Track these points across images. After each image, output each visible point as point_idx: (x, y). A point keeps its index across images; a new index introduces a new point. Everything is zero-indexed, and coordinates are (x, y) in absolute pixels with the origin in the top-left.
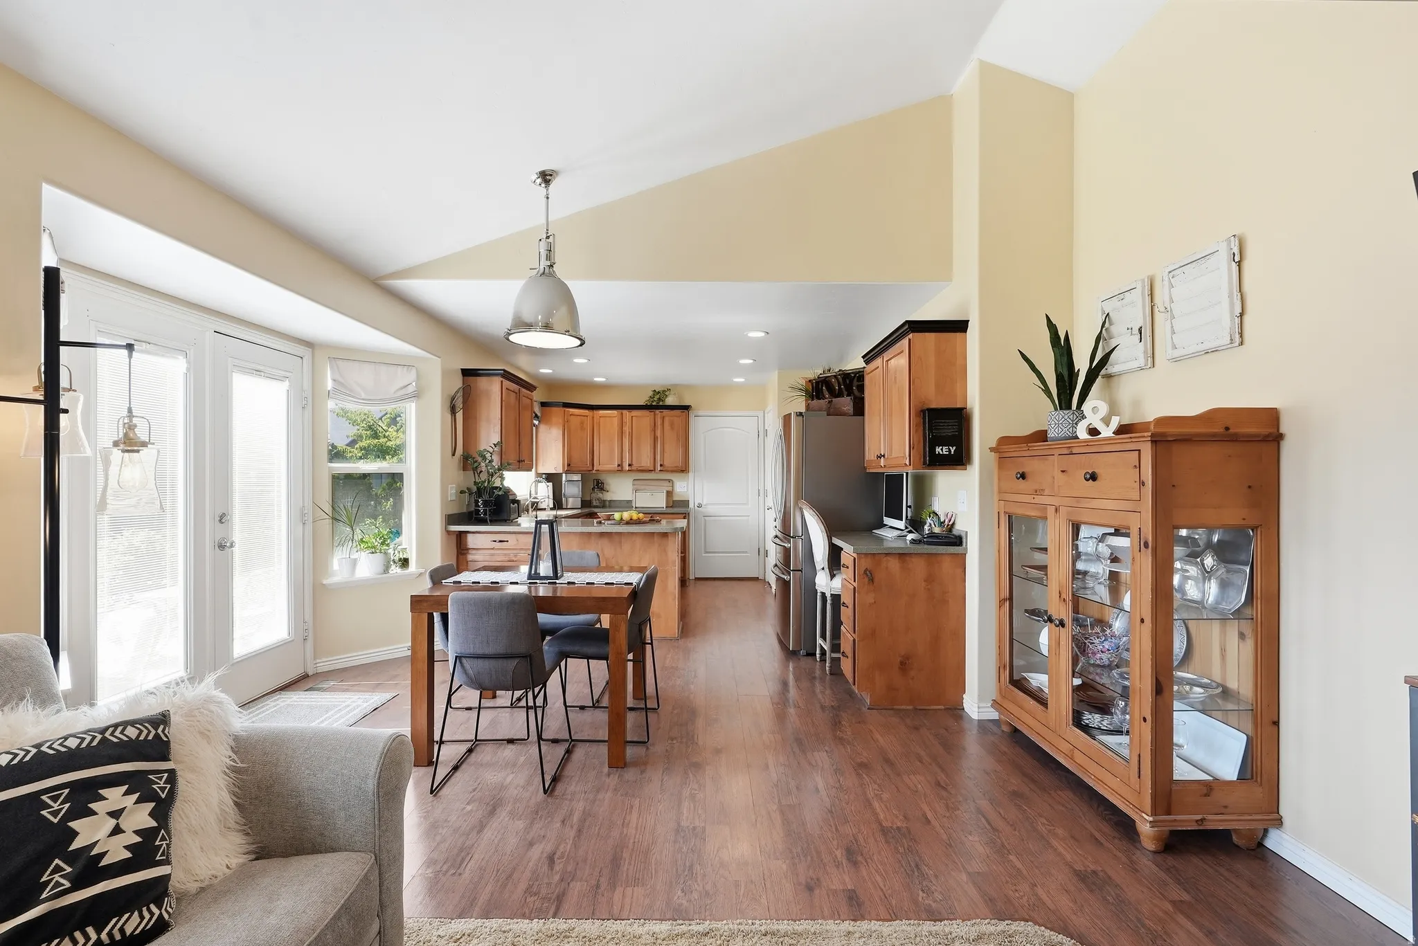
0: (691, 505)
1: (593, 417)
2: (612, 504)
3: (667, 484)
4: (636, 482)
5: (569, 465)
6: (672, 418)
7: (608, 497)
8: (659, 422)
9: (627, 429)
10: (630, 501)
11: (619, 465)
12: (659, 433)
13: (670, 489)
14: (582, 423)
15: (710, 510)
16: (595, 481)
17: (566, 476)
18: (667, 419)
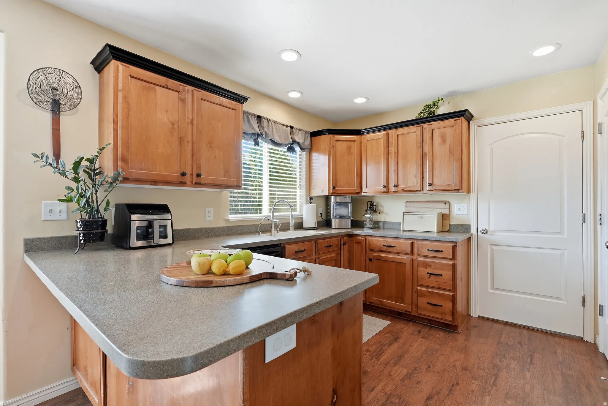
0: (473, 231)
1: (361, 143)
2: (386, 226)
3: (442, 205)
4: (408, 204)
5: (334, 188)
6: (443, 130)
7: (380, 218)
8: (427, 136)
9: (392, 149)
10: (400, 224)
11: (385, 187)
12: (427, 149)
13: (446, 212)
14: (349, 148)
15: (499, 237)
16: (369, 203)
17: (335, 199)
18: (436, 133)
